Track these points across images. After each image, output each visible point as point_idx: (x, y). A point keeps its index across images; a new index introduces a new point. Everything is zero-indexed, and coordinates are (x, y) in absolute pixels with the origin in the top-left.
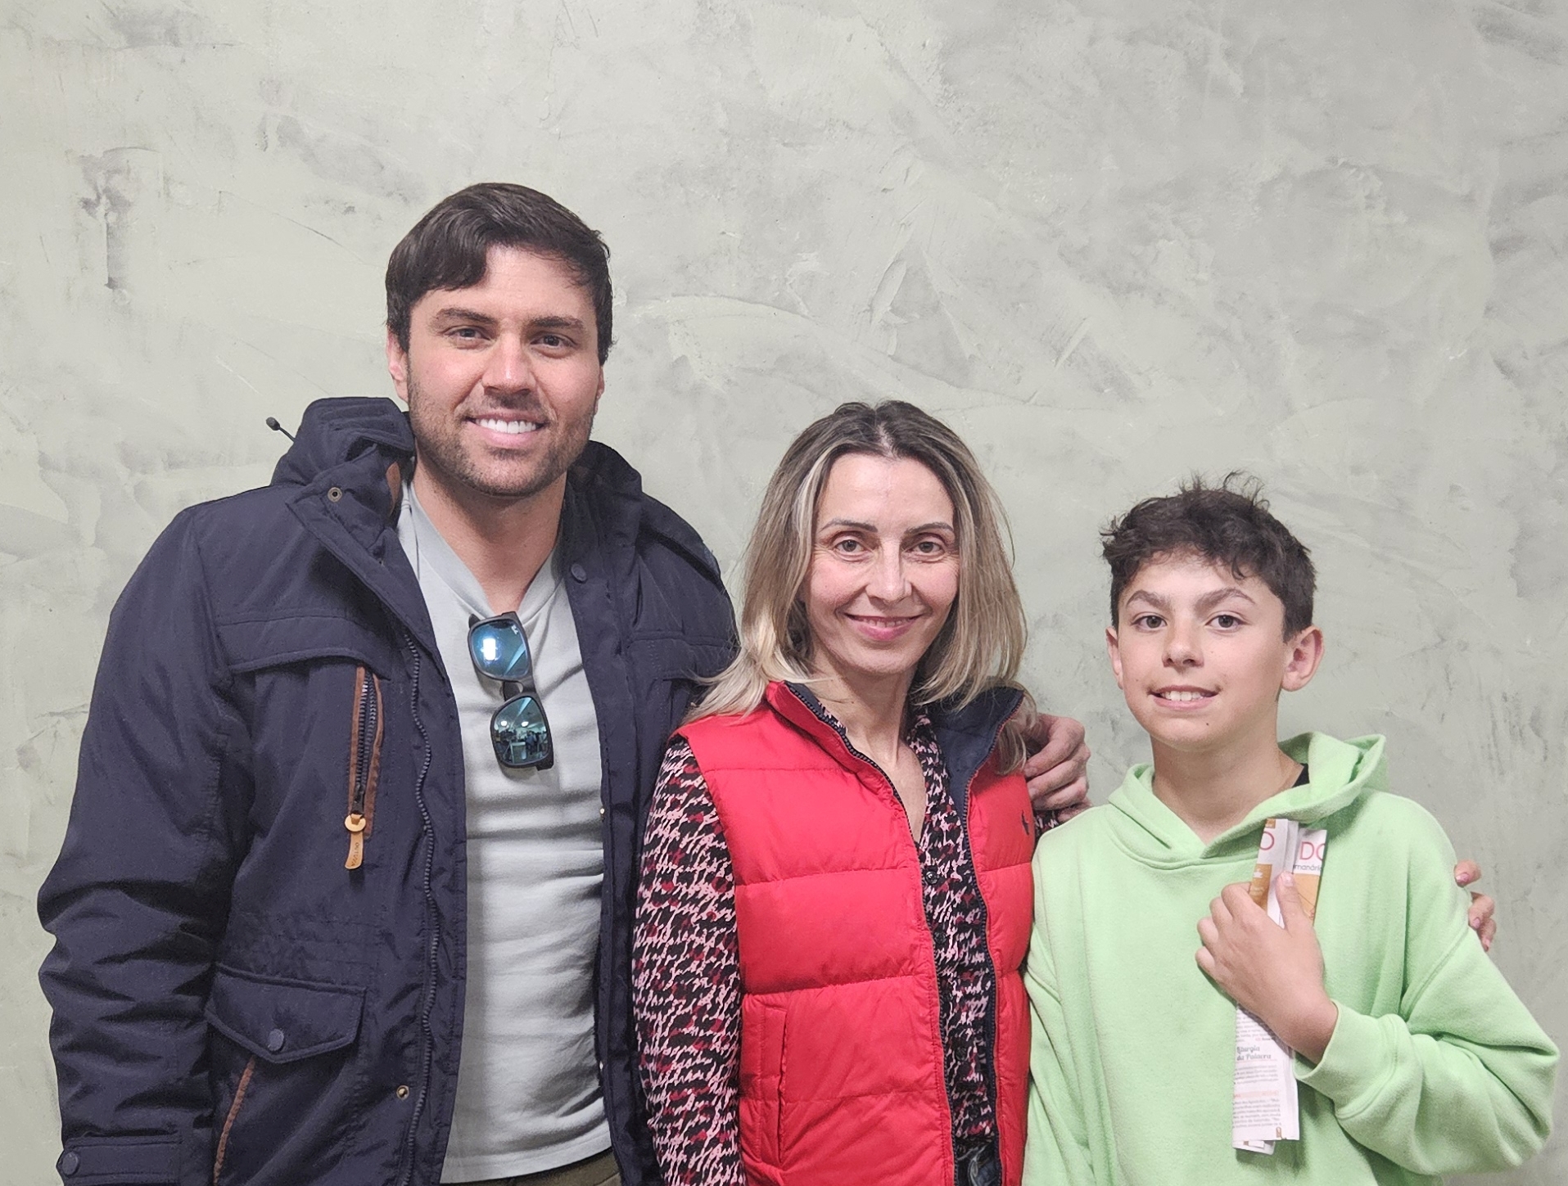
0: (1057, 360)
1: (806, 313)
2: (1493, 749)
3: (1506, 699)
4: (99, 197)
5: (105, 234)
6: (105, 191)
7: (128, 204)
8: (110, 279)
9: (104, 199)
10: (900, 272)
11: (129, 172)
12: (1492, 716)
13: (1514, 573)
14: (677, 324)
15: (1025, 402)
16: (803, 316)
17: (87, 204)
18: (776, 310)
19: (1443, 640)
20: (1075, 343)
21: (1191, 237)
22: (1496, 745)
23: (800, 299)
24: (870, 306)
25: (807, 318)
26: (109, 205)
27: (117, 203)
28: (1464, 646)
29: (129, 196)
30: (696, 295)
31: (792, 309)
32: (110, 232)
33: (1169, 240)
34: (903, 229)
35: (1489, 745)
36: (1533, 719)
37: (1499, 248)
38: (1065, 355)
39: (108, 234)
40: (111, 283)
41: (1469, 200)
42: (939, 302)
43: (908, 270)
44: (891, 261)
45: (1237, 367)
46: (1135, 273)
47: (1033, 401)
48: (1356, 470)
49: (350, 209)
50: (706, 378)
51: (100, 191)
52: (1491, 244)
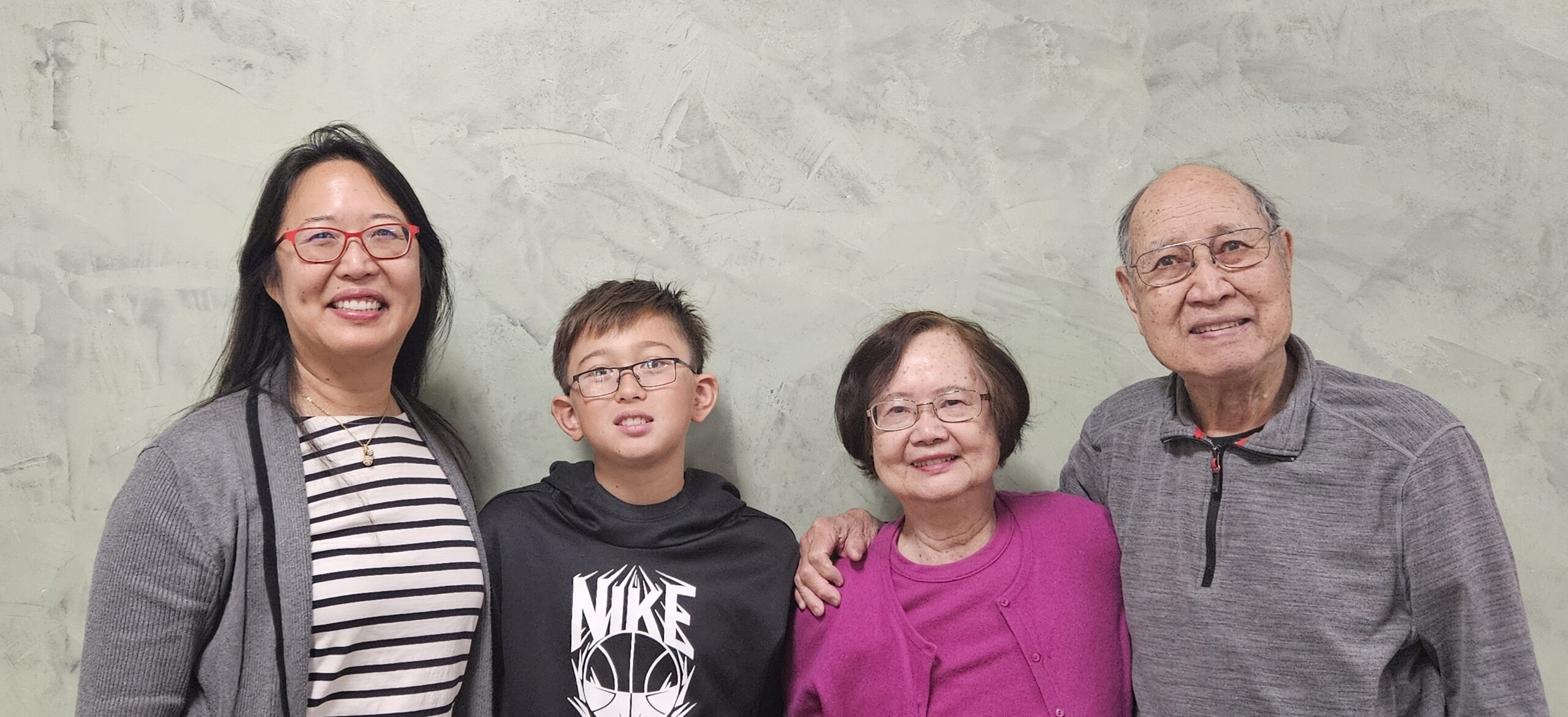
0: (809, 174)
1: (609, 140)
4: (48, 60)
5: (52, 89)
6: (54, 55)
7: (70, 65)
8: (55, 122)
9: (52, 61)
10: (683, 108)
11: (73, 40)
14: (507, 151)
15: (785, 207)
16: (607, 143)
17: (38, 65)
18: (586, 139)
20: (822, 161)
21: (911, 78)
23: (605, 130)
24: (661, 135)
25: (611, 144)
26: (56, 65)
27: (62, 63)
29: (72, 59)
30: (523, 128)
31: (599, 138)
32: (56, 88)
33: (894, 81)
34: (685, 73)
37: (1152, 83)
38: (815, 170)
39: (55, 88)
40: (56, 126)
41: (1127, 47)
42: (714, 130)
43: (689, 106)
44: (676, 100)
45: (950, 177)
46: (868, 105)
47: (791, 205)
48: (1049, 256)
49: (249, 66)
50: (530, 192)
51: (50, 55)
52: (1146, 80)
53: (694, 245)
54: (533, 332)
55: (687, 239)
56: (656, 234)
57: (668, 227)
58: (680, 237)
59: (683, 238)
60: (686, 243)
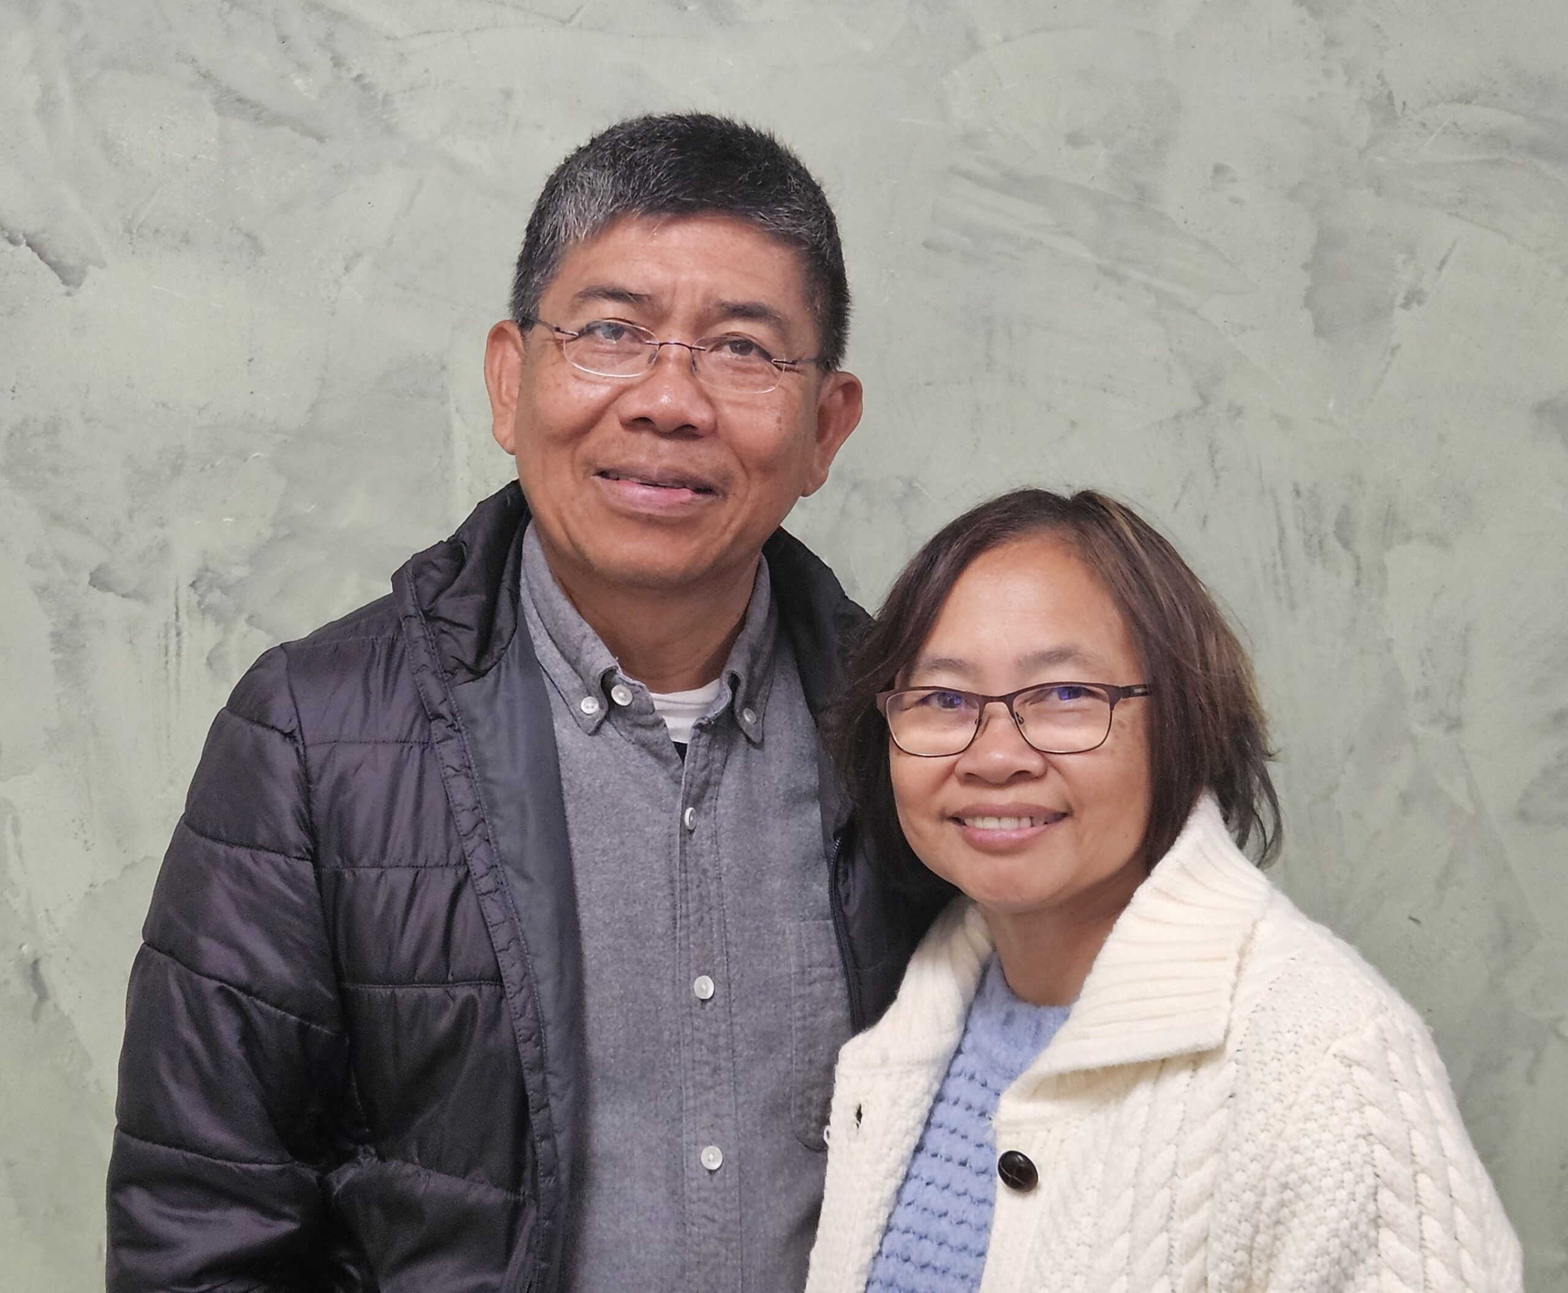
2: (1280, 570)
3: (1298, 493)
12: (1279, 518)
13: (1309, 302)
19: (1205, 400)
22: (1284, 566)
28: (1236, 412)
35: (1274, 566)
36: (1338, 524)
48: (1075, 140)
53: (380, 97)
54: (52, 258)
55: (366, 81)
56: (303, 68)
57: (330, 56)
58: (355, 74)
59: (359, 77)
60: (364, 87)
